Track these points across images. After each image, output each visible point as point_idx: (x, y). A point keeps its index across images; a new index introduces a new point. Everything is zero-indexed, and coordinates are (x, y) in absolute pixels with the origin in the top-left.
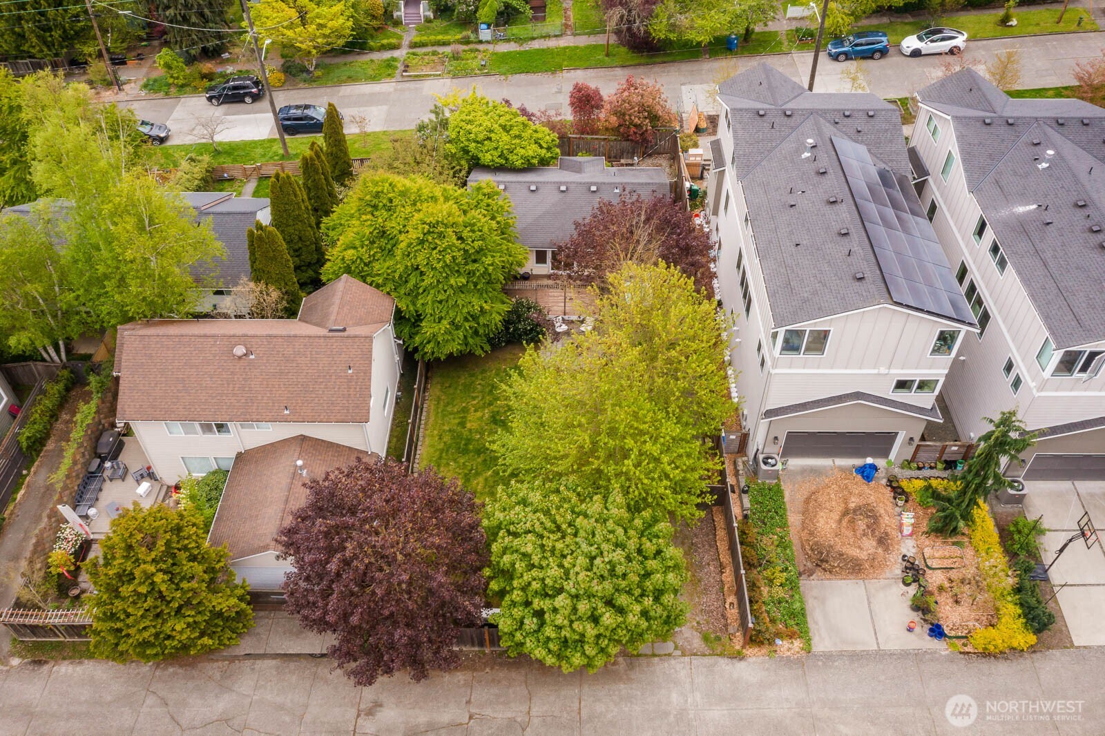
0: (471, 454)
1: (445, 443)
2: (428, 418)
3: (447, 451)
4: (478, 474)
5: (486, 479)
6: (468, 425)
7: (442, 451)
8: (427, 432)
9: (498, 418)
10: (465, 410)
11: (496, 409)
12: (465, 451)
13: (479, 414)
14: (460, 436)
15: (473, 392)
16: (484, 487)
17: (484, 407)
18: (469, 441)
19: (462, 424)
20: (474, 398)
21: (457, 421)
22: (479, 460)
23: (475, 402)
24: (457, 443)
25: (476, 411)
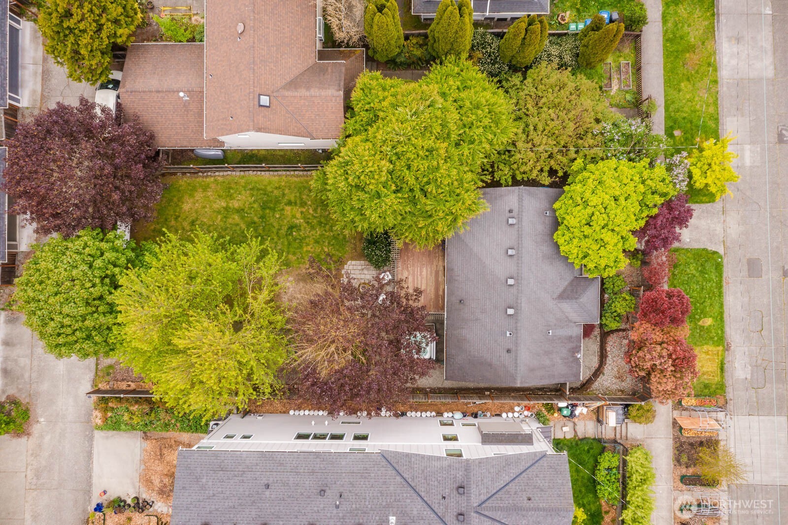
0: (261, 212)
1: (272, 192)
2: (297, 176)
3: (265, 194)
4: (243, 218)
5: (237, 225)
6: (288, 208)
7: (265, 190)
8: (284, 178)
9: (294, 230)
10: (303, 204)
11: (302, 228)
12: (263, 208)
13: (298, 215)
14: (277, 201)
15: (321, 209)
16: (230, 224)
17: (304, 218)
18: (273, 210)
19: (290, 203)
20: (315, 210)
21: (293, 199)
22: (256, 219)
23: (311, 211)
24: (271, 201)
25: (302, 213)
